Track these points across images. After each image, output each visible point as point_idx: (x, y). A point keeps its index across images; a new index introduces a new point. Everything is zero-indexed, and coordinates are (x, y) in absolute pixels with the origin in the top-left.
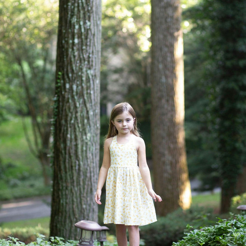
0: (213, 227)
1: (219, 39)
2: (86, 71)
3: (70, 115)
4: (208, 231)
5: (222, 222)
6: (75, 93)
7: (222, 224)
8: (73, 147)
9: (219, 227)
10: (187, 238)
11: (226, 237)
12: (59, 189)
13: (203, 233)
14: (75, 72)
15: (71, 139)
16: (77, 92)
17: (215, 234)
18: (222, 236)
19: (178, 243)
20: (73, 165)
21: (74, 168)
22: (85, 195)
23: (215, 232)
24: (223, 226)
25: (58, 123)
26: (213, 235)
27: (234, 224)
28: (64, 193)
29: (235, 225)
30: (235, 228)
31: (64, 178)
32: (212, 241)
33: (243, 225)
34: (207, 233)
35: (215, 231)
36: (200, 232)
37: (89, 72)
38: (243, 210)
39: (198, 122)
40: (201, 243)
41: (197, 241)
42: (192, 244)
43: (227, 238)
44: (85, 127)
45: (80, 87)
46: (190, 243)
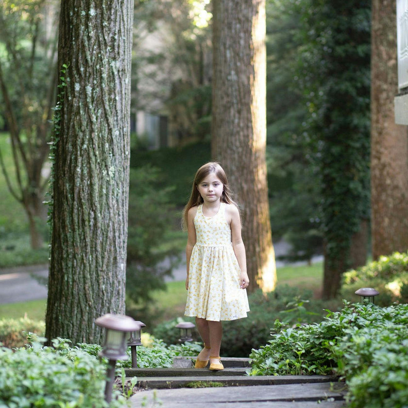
0: (319, 325)
1: (325, 9)
2: (109, 63)
3: (81, 134)
4: (310, 331)
5: (332, 317)
6: (89, 100)
7: (332, 321)
8: (86, 189)
9: (329, 325)
10: (275, 343)
11: (340, 342)
12: (62, 258)
13: (302, 334)
14: (90, 64)
15: (82, 174)
16: (93, 98)
17: (321, 336)
18: (334, 340)
19: (260, 350)
20: (86, 218)
21: (87, 223)
22: (105, 268)
23: (321, 333)
24: (335, 323)
25: (60, 149)
26: (319, 338)
27: (353, 320)
28: (70, 265)
29: (355, 323)
30: (356, 328)
31: (70, 240)
32: (317, 349)
33: (367, 323)
34: (308, 334)
35: (323, 331)
36: (296, 332)
37: (113, 64)
38: (365, 297)
39: (288, 146)
40: (299, 351)
41: (293, 347)
42: (284, 352)
43: (341, 344)
44: (107, 155)
45: (98, 90)
46: (280, 351)
